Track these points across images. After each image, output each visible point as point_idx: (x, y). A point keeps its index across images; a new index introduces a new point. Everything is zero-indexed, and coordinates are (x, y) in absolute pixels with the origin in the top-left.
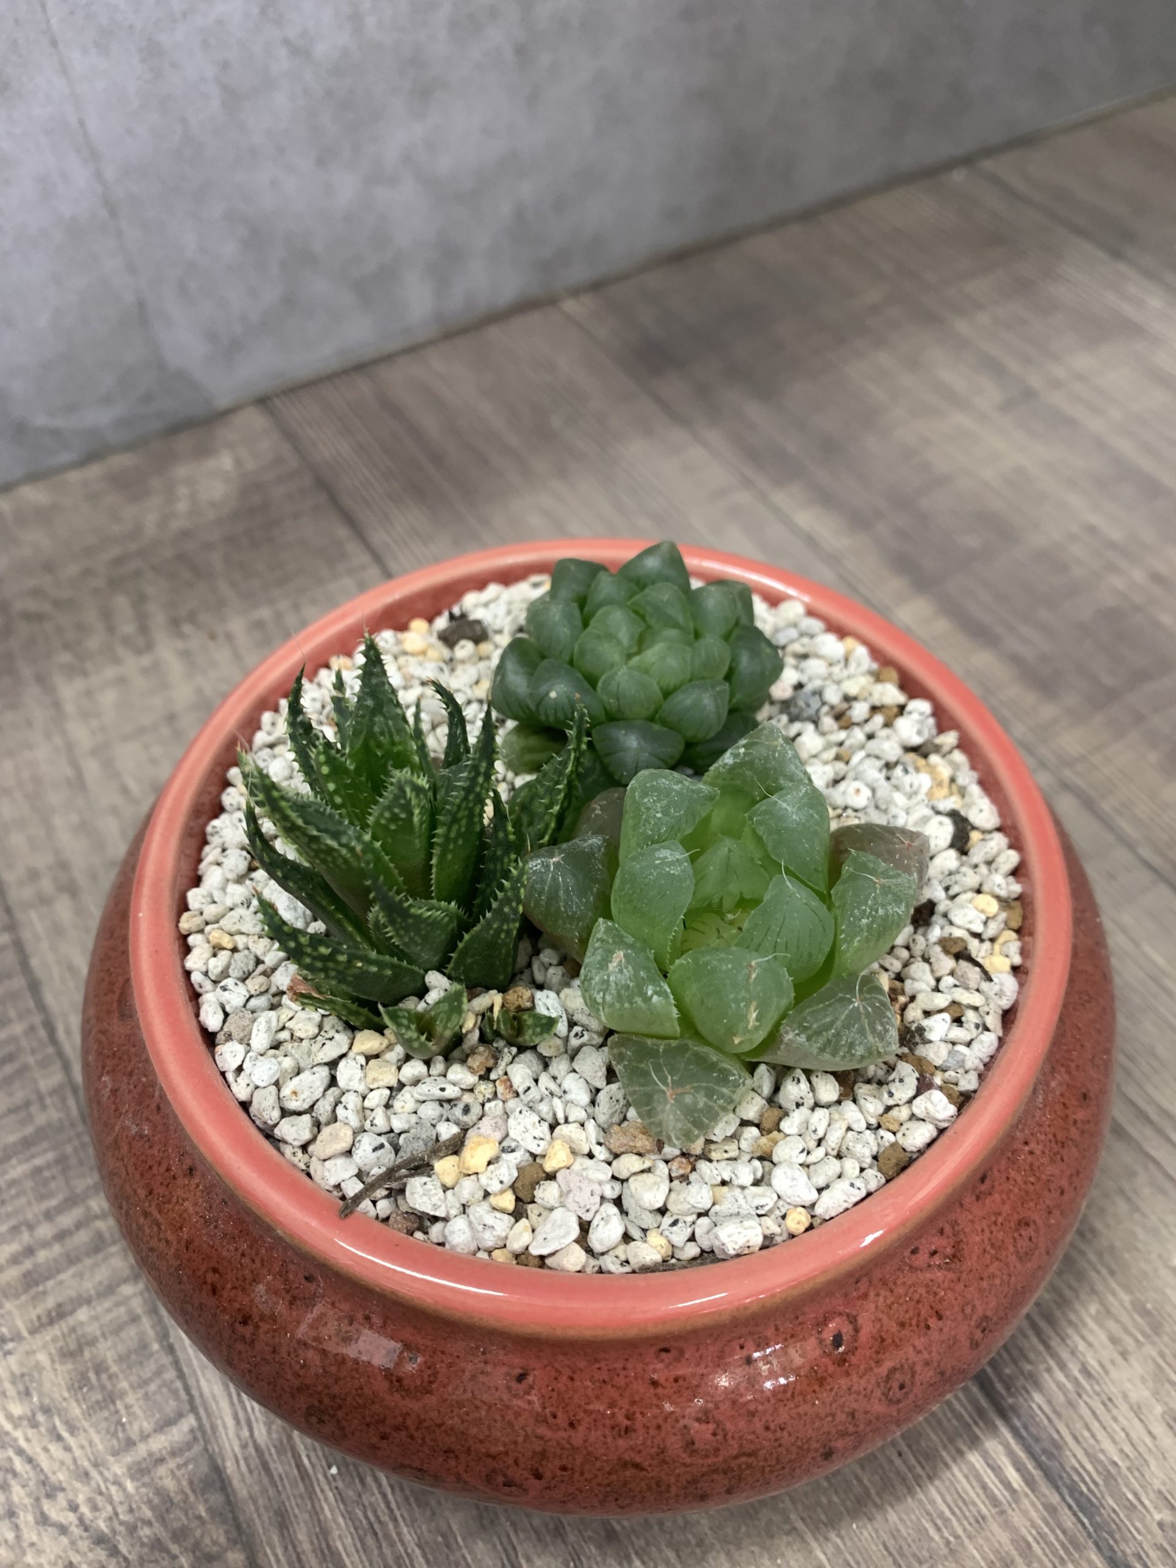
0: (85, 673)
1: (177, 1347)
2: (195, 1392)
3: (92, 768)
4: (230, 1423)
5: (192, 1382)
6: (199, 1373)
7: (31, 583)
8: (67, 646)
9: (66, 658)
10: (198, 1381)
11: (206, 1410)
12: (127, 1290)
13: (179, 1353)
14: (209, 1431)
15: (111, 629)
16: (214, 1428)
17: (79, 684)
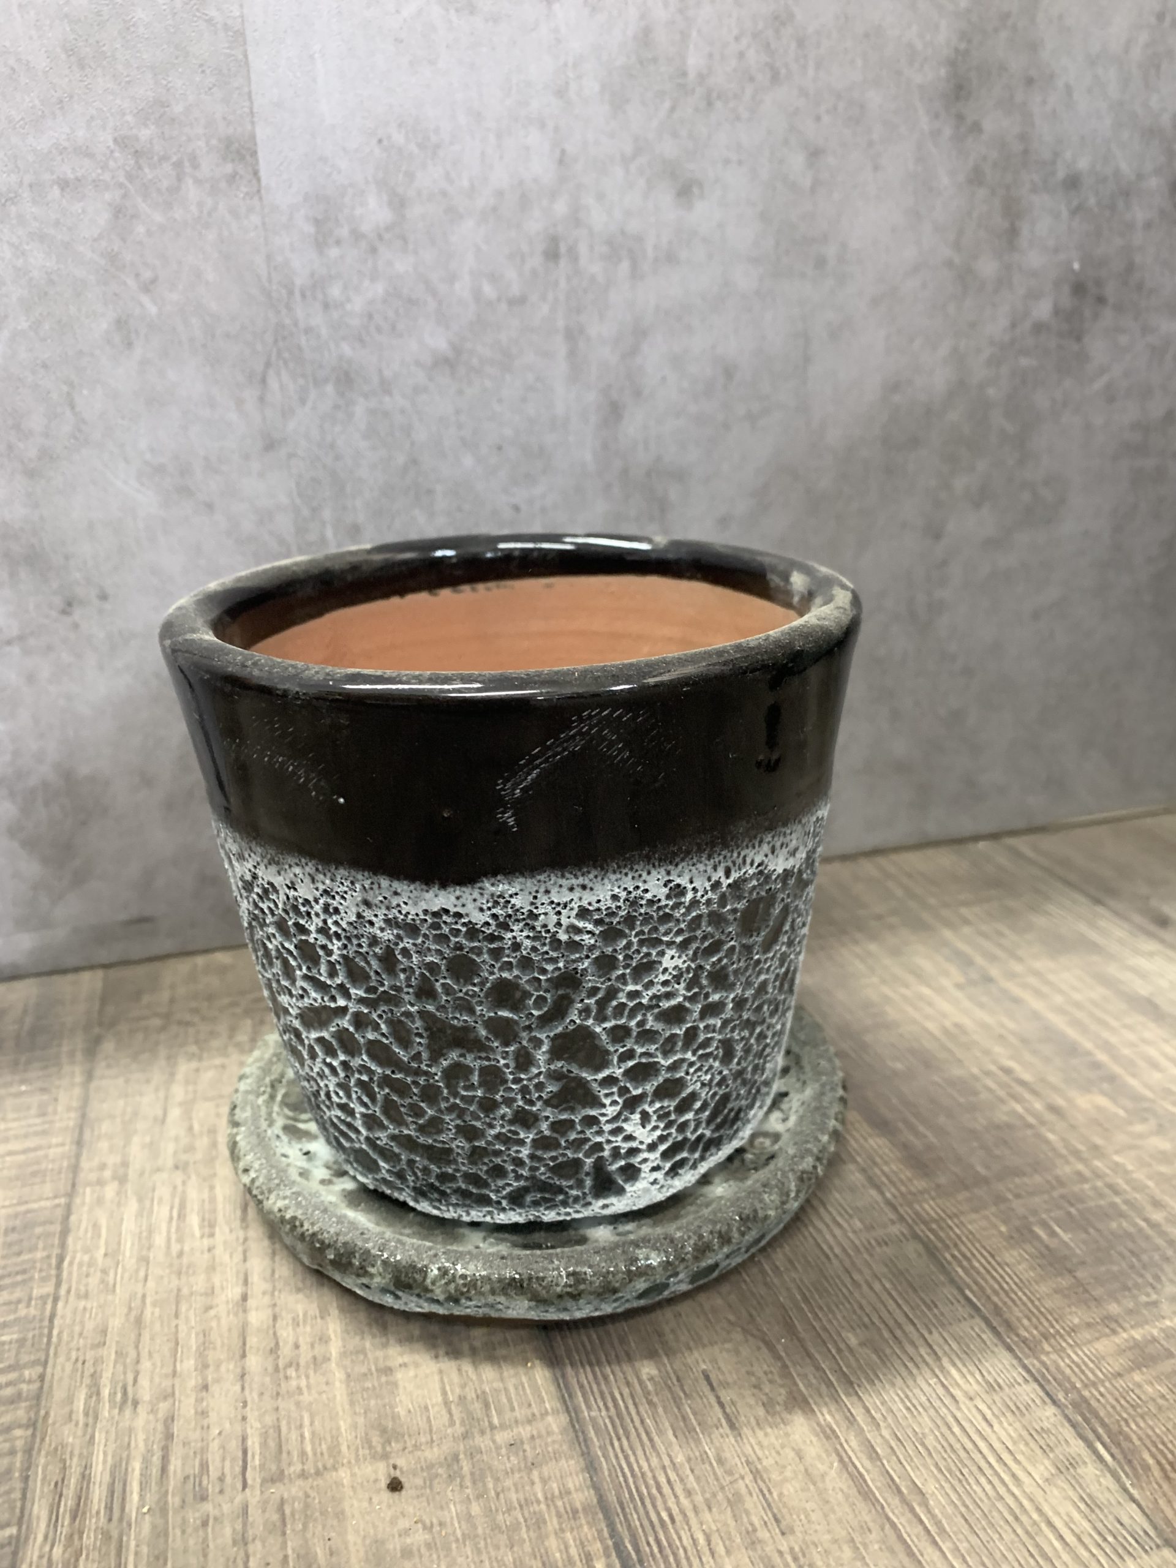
0: (200, 1059)
1: (31, 1479)
2: (27, 1513)
3: (175, 1113)
4: (40, 1538)
5: (28, 1504)
6: (37, 1499)
7: (194, 1004)
8: (197, 1042)
9: (193, 1048)
10: (33, 1504)
11: (28, 1527)
12: (18, 1432)
13: (30, 1483)
14: (22, 1539)
15: (231, 1037)
16: (27, 1538)
17: (194, 1064)
